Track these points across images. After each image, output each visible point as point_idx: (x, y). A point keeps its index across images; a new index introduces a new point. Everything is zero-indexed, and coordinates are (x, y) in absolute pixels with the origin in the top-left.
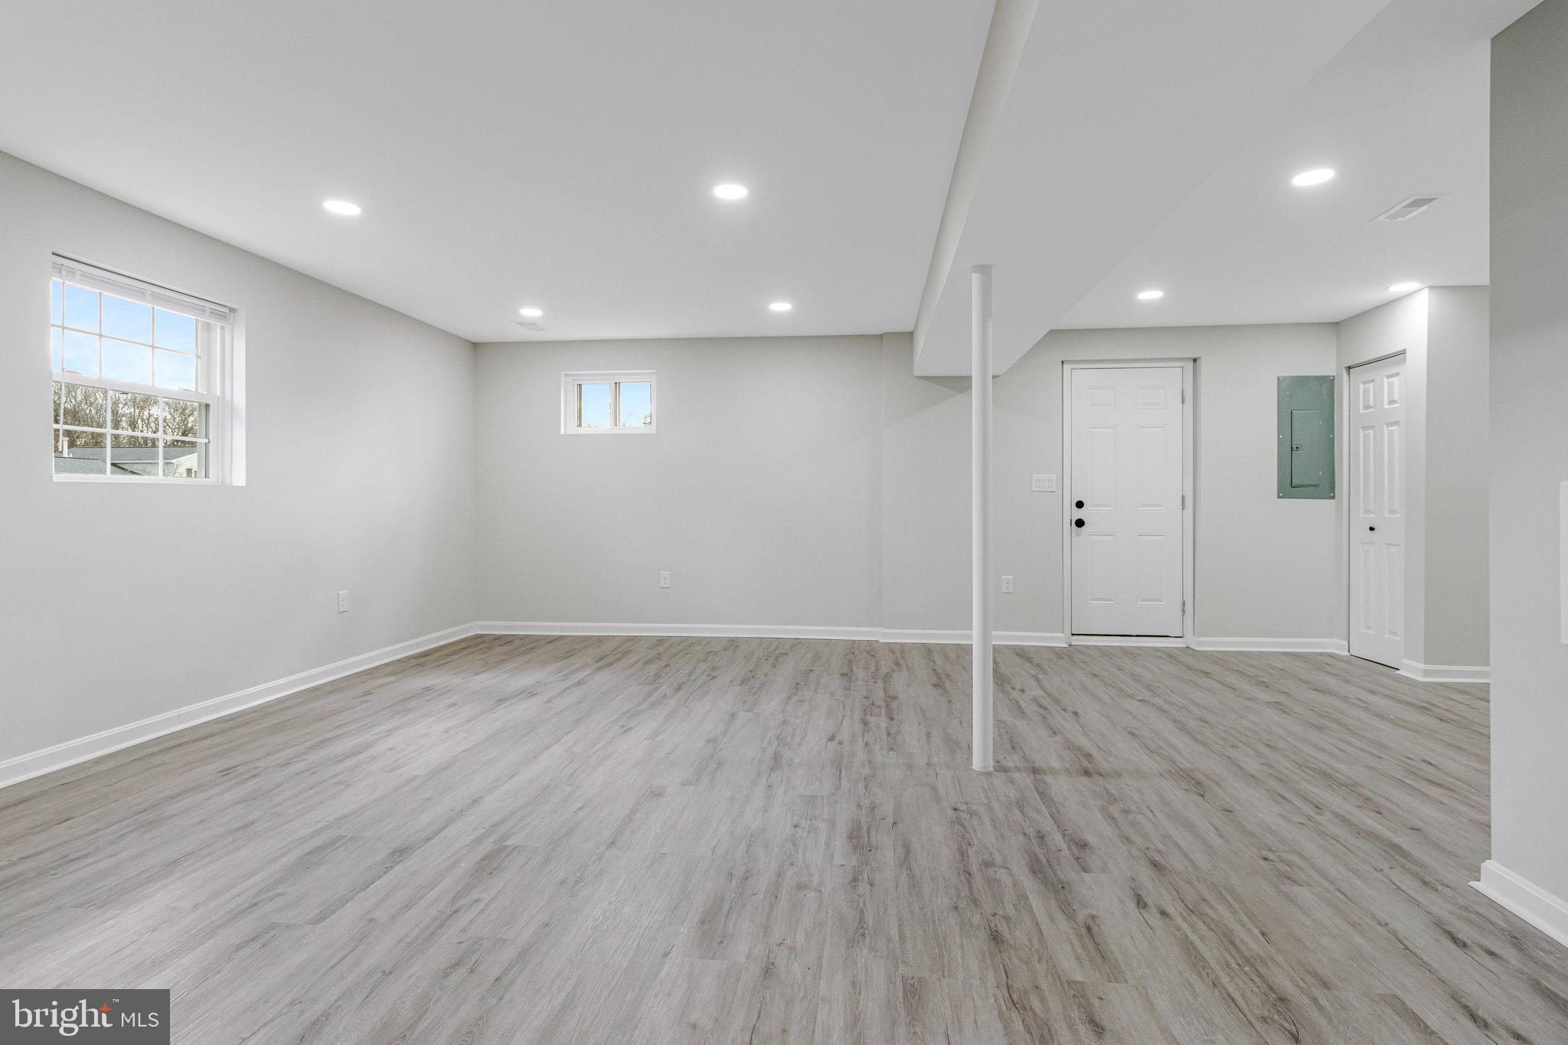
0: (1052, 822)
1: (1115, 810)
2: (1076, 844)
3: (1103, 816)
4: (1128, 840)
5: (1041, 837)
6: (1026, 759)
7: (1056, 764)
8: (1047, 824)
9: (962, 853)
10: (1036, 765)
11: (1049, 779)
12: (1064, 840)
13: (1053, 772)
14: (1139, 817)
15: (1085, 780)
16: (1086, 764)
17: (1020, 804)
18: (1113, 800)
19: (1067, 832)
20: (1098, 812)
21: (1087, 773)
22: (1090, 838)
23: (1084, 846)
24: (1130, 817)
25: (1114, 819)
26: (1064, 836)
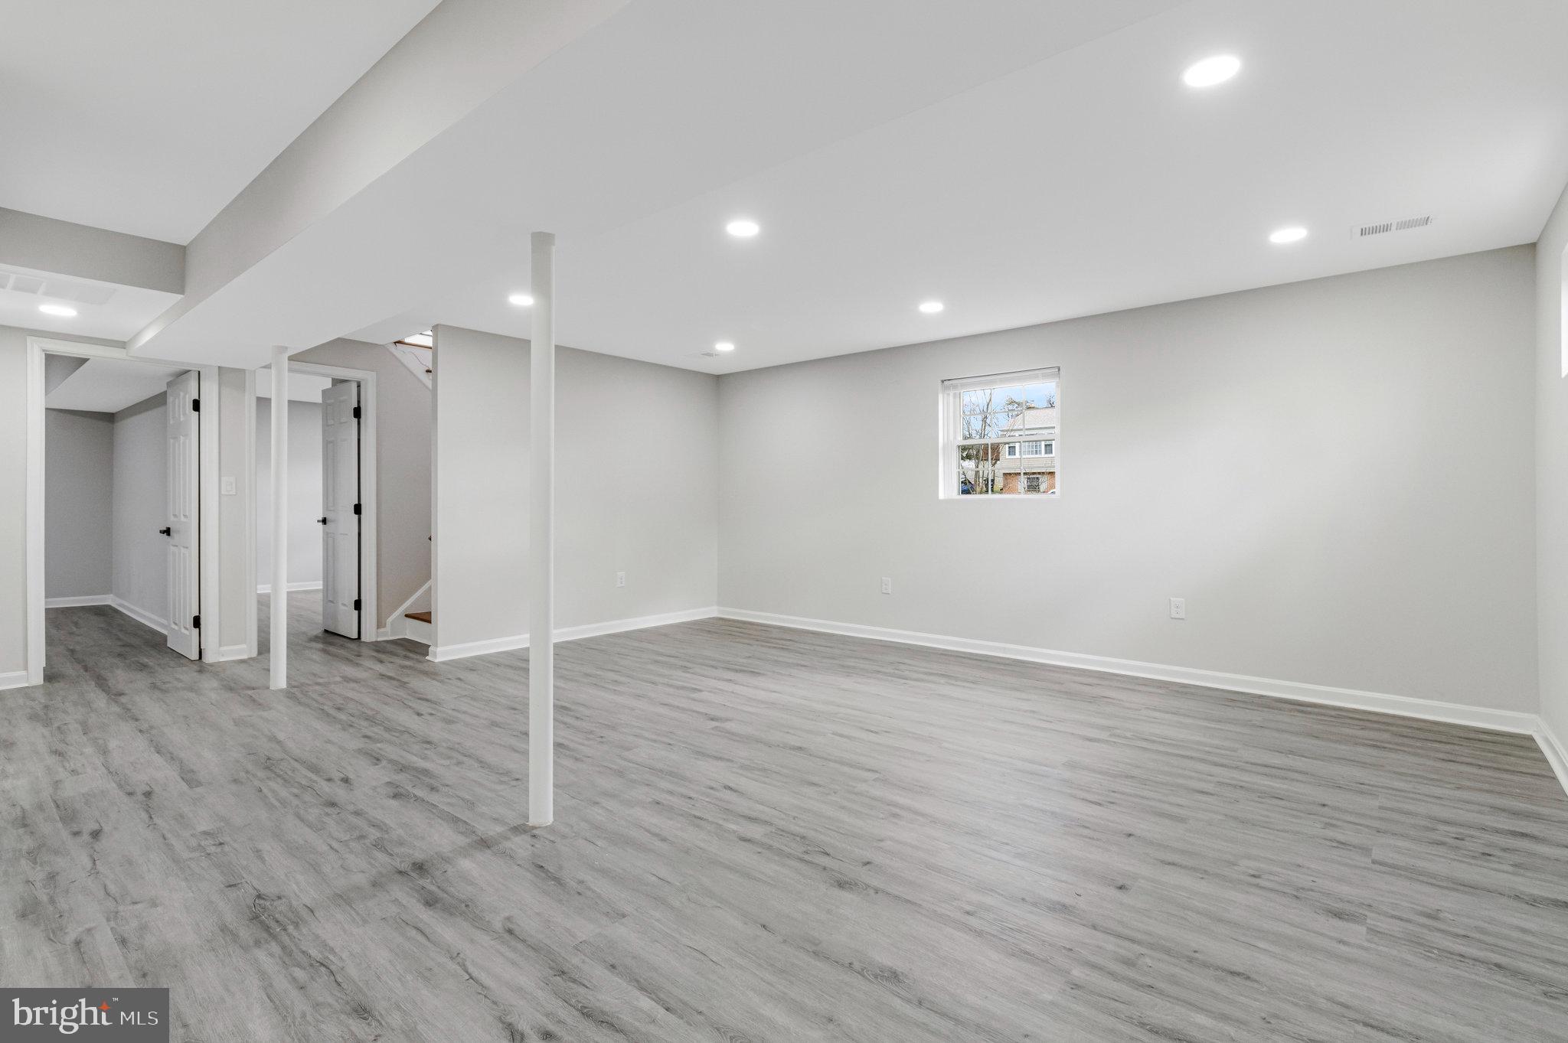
0: (431, 801)
1: (374, 834)
2: (401, 795)
3: (385, 824)
4: (357, 813)
5: (433, 789)
6: (509, 856)
7: (466, 864)
8: (434, 798)
9: (481, 762)
10: (488, 851)
11: (462, 841)
12: (414, 794)
13: (464, 852)
14: (345, 837)
15: (419, 856)
16: (426, 882)
17: (471, 805)
18: (378, 845)
19: (414, 799)
20: (392, 826)
21: (420, 868)
22: (394, 803)
23: (395, 796)
24: (356, 834)
25: (374, 826)
26: (415, 796)
